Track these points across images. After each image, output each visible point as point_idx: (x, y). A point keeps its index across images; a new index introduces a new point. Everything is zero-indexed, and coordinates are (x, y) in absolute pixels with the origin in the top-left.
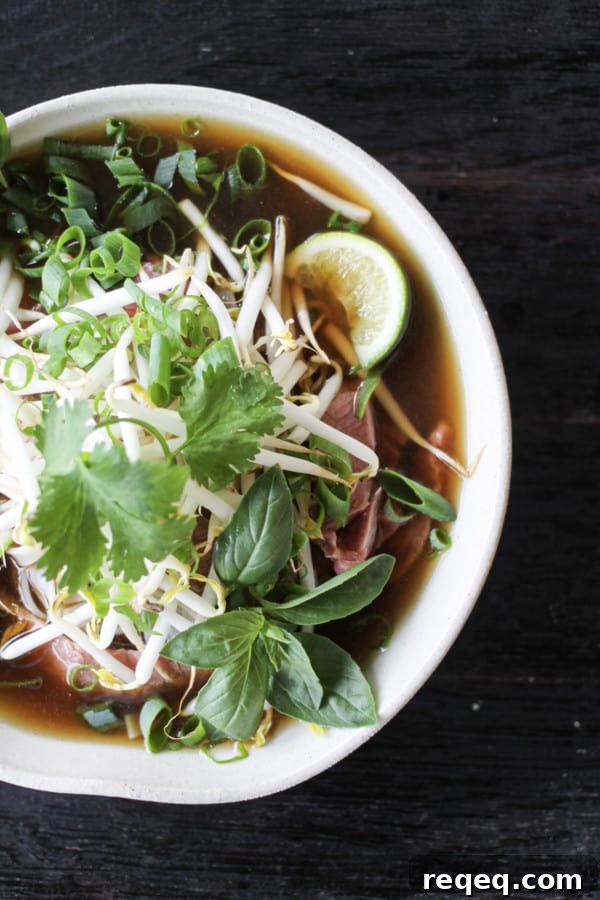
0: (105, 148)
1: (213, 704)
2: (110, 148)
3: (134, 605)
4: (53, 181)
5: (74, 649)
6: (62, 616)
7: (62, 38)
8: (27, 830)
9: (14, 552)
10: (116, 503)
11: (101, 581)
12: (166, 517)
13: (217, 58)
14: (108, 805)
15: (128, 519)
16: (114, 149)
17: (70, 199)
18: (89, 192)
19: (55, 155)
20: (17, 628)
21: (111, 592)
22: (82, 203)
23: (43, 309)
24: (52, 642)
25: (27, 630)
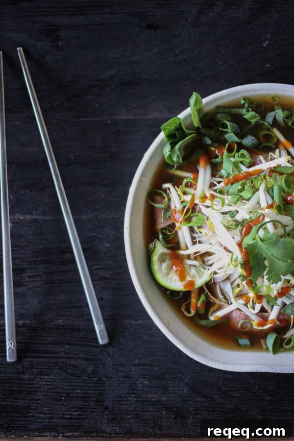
0: (241, 110)
2: (243, 109)
3: (271, 294)
4: (221, 123)
5: (241, 314)
6: (236, 301)
9: (216, 276)
10: (272, 254)
11: (258, 287)
12: (292, 259)
13: (272, 69)
15: (276, 260)
16: (245, 110)
17: (229, 130)
18: (235, 125)
19: (220, 113)
20: (216, 307)
21: (261, 291)
22: (234, 130)
23: (222, 177)
24: (232, 312)
25: (220, 308)
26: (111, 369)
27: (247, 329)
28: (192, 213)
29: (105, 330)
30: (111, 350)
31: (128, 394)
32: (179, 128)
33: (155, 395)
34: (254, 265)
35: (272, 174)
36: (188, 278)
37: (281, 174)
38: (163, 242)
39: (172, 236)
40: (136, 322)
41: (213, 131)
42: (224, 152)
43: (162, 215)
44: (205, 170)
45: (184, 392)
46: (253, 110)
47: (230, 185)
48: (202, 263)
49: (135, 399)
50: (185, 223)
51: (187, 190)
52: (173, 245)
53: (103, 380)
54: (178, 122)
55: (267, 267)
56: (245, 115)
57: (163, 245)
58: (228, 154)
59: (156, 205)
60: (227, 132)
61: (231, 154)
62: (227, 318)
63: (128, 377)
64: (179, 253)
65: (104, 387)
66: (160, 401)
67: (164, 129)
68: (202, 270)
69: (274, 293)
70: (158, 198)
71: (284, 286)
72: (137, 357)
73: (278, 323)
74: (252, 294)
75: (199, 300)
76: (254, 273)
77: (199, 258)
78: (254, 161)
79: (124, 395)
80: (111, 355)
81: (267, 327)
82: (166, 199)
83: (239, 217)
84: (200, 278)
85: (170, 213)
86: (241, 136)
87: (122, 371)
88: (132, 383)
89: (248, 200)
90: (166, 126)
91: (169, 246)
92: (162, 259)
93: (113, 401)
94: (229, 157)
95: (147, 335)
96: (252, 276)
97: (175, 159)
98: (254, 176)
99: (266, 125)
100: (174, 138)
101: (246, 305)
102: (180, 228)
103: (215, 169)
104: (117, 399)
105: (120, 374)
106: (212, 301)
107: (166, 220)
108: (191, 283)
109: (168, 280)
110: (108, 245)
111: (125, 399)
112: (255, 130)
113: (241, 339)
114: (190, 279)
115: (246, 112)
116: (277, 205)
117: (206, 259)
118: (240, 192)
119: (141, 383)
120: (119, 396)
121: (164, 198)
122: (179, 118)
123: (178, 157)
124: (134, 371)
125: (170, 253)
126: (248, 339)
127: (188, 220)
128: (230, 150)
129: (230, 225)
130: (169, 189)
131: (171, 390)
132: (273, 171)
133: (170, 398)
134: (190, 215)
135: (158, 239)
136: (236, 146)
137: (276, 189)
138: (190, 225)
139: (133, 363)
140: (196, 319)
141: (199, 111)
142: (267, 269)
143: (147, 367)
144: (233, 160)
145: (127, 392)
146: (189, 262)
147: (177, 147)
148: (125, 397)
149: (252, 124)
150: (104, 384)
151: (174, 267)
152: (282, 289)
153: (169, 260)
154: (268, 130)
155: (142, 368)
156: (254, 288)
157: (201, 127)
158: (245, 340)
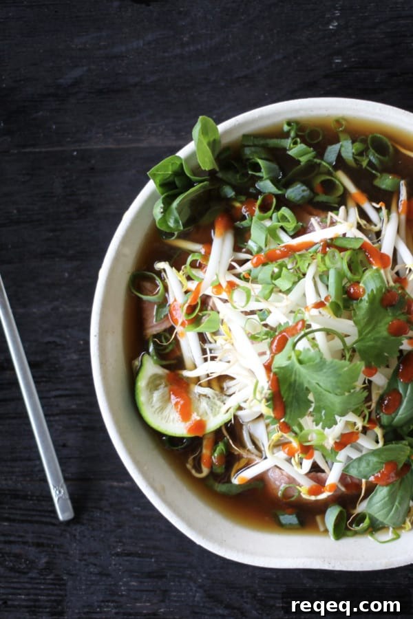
0: (283, 140)
1: (378, 505)
2: (286, 140)
3: (326, 445)
4: (250, 163)
5: (282, 474)
6: (273, 453)
7: (239, 59)
8: (249, 595)
9: (240, 413)
10: (318, 384)
11: (303, 432)
12: (349, 392)
13: (345, 66)
14: (302, 575)
15: (324, 392)
16: (289, 141)
17: (263, 174)
18: (274, 166)
19: (248, 146)
20: (243, 462)
21: (309, 438)
22: (271, 175)
23: (249, 252)
24: (268, 470)
25: (248, 464)
26: (77, 561)
27: (293, 499)
28: (201, 310)
29: (67, 497)
30: (78, 529)
31: (103, 601)
32: (180, 173)
33: (148, 604)
34: (290, 399)
35: (328, 249)
36: (195, 417)
37: (342, 249)
38: (155, 358)
39: (171, 348)
40: (121, 484)
41: (238, 176)
42: (254, 211)
43: (155, 313)
44: (223, 241)
45: (196, 599)
46: (303, 141)
47: (260, 267)
48: (217, 392)
49: (114, 611)
50: (190, 327)
51: (194, 272)
52: (172, 361)
53: (63, 580)
54: (178, 163)
55: (312, 402)
56: (290, 149)
57: (156, 362)
58: (262, 214)
59: (145, 297)
60: (260, 178)
61: (266, 215)
62: (261, 479)
63: (104, 574)
64: (182, 375)
65: (65, 590)
66: (155, 614)
67: (154, 176)
68: (219, 403)
69: (330, 443)
70: (148, 285)
71: (347, 432)
72: (120, 542)
73: (343, 489)
74: (295, 444)
75: (215, 451)
76: (291, 411)
77: (215, 384)
78: (305, 225)
79: (96, 604)
80: (78, 537)
81: (323, 496)
82: (161, 287)
83: (272, 321)
84: (215, 415)
85: (166, 311)
86: (284, 184)
87: (95, 565)
88: (110, 585)
89: (288, 291)
90: (157, 171)
91: (164, 363)
92: (154, 384)
93: (79, 613)
94: (262, 219)
95: (138, 506)
96: (288, 416)
97: (171, 224)
98: (298, 253)
99: (325, 166)
100: (171, 188)
101: (289, 461)
102: (183, 334)
103: (241, 238)
104: (86, 610)
105: (92, 570)
106: (236, 453)
107: (160, 321)
108: (200, 425)
109: (162, 419)
110: (75, 357)
111: (98, 610)
112: (307, 174)
113: (283, 515)
114: (198, 418)
115: (292, 145)
116: (332, 302)
117: (225, 385)
118: (275, 279)
119: (126, 584)
120: (88, 606)
121: (157, 286)
122: (179, 158)
123: (176, 221)
124: (115, 565)
125: (167, 374)
126: (294, 516)
127: (197, 321)
128: (265, 208)
129: (258, 334)
130: (164, 270)
131: (175, 596)
132: (330, 244)
133: (172, 610)
134: (197, 315)
135: (148, 353)
136: (274, 200)
137: (332, 274)
138: (200, 329)
139: (113, 552)
140: (211, 481)
141: (213, 145)
142: (313, 405)
143: (136, 559)
144: (268, 223)
145: (101, 598)
146: (197, 390)
147: (175, 204)
148: (99, 607)
149: (302, 164)
150: (65, 585)
151: (173, 397)
152: (343, 436)
153: (166, 386)
154: (329, 173)
155: (127, 561)
156: (296, 434)
157: (217, 169)
158: (291, 516)
